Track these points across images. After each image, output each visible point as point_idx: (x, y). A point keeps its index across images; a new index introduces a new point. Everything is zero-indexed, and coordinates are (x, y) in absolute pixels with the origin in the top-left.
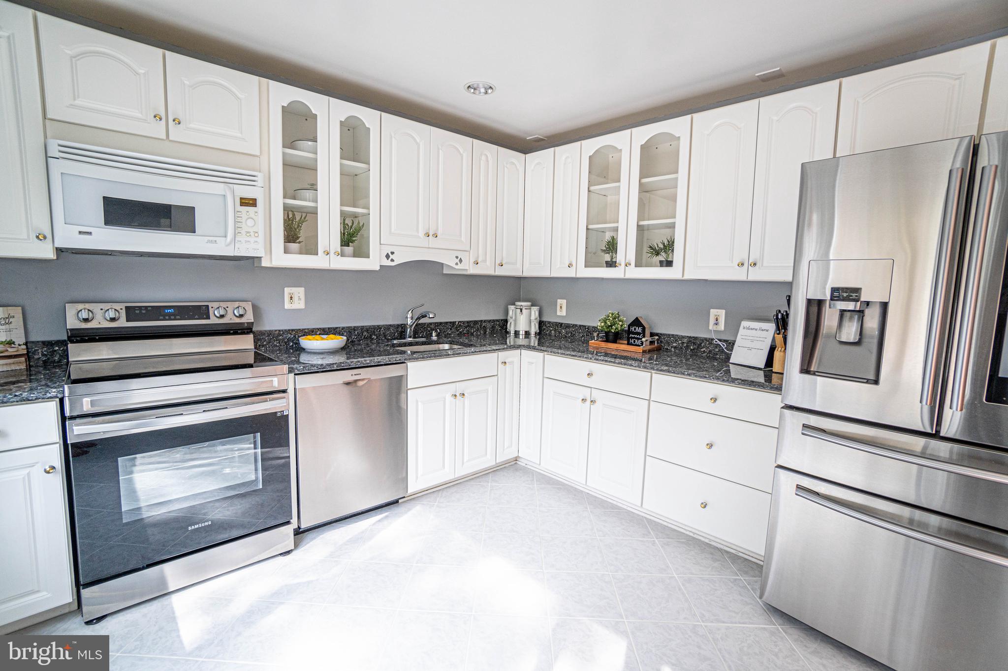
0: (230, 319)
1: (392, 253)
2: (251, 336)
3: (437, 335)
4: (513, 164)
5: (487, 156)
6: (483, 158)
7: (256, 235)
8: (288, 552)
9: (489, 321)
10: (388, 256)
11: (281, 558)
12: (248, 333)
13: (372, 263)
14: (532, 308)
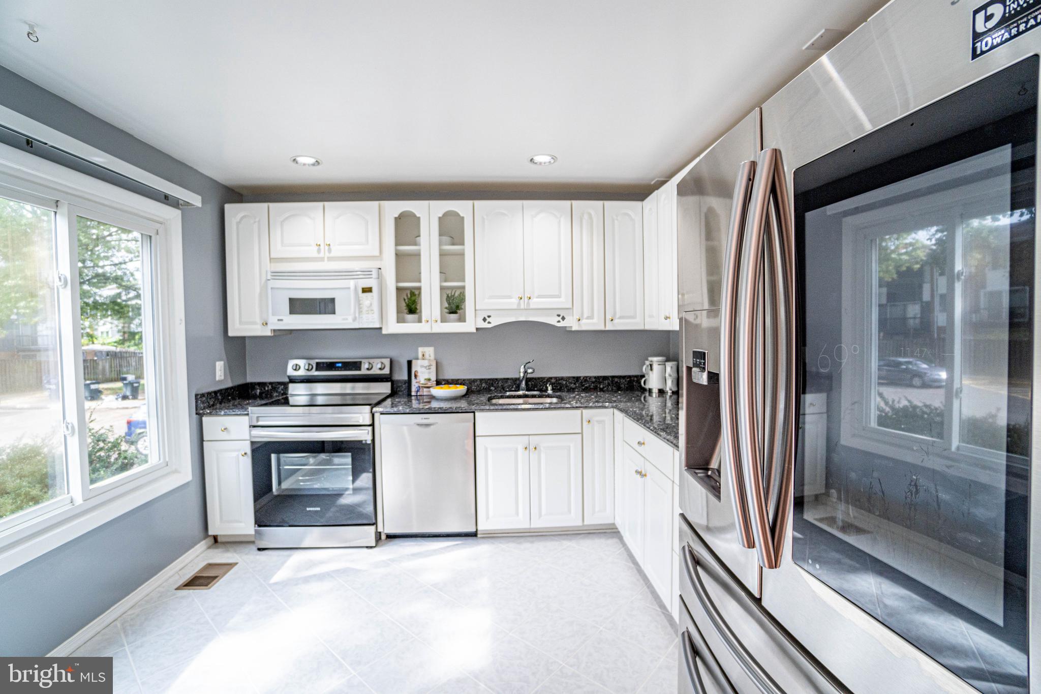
0: (375, 371)
1: (489, 317)
2: (389, 384)
3: (553, 389)
4: (627, 214)
5: (590, 215)
6: (586, 217)
7: (372, 312)
8: (371, 547)
9: (624, 377)
10: (484, 320)
11: (365, 550)
12: (387, 381)
13: (469, 326)
14: (667, 363)
